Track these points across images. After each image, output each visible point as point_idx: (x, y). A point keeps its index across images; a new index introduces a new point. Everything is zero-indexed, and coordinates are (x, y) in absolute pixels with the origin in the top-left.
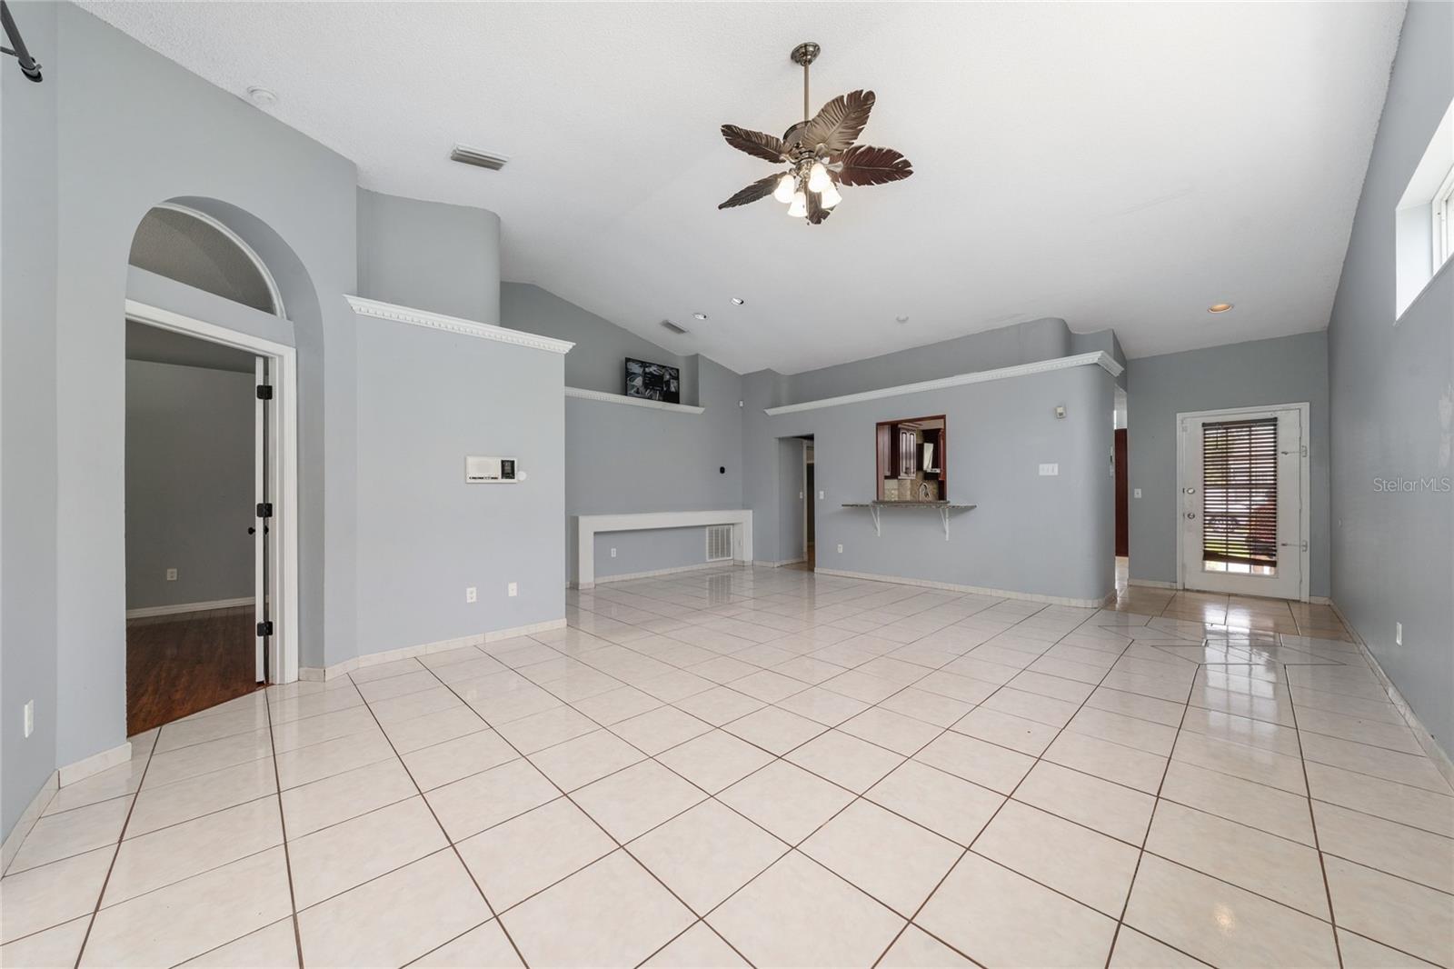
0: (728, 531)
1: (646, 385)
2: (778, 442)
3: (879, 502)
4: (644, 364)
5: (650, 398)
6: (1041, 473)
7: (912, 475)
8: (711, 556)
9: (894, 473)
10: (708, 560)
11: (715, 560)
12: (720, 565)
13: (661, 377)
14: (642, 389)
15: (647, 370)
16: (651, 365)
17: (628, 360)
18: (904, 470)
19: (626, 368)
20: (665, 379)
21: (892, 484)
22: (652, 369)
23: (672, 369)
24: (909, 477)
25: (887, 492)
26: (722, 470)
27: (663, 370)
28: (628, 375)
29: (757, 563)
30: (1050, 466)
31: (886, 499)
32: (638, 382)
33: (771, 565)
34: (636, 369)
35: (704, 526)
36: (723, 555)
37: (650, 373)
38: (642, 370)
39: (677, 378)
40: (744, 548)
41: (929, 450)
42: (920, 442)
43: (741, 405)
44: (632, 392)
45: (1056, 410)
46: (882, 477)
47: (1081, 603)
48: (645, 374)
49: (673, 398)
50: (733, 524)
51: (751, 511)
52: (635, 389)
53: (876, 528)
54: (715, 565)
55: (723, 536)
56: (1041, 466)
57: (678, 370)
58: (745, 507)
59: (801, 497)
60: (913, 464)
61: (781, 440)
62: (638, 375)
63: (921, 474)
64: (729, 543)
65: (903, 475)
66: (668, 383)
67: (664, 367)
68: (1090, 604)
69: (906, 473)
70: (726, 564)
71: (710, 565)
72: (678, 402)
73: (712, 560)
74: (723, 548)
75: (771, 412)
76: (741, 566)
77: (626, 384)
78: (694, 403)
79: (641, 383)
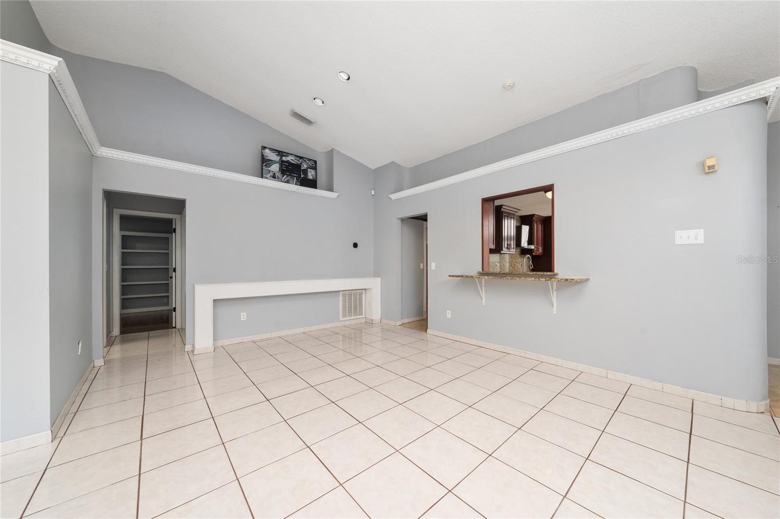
0: (361, 294)
1: (283, 172)
2: (400, 222)
3: (484, 273)
4: (280, 153)
5: (288, 182)
6: (678, 241)
7: (512, 250)
8: (344, 316)
9: (497, 249)
10: (341, 319)
11: (347, 318)
12: (352, 322)
13: (298, 166)
14: (278, 174)
15: (284, 158)
16: (288, 154)
17: (264, 148)
18: (506, 246)
19: (263, 155)
20: (302, 168)
21: (495, 258)
22: (290, 158)
23: (309, 160)
24: (509, 251)
25: (491, 264)
26: (355, 245)
27: (300, 161)
28: (265, 162)
29: (385, 321)
30: (692, 232)
31: (491, 270)
32: (275, 168)
33: (393, 323)
34: (271, 155)
35: (339, 291)
36: (355, 314)
37: (288, 162)
38: (279, 158)
39: (315, 168)
40: (374, 307)
41: (525, 229)
42: (518, 225)
43: (373, 193)
44: (268, 176)
45: (703, 164)
46: (487, 251)
47: (740, 404)
48: (282, 163)
49: (312, 184)
50: (365, 289)
51: (380, 279)
52: (271, 174)
53: (482, 298)
54: (347, 323)
55: (355, 300)
56: (678, 233)
57: (315, 162)
58: (376, 275)
59: (422, 267)
60: (513, 243)
61: (403, 220)
62: (275, 162)
63: (519, 250)
64: (361, 304)
65: (505, 250)
66: (305, 172)
67: (301, 158)
68: (754, 406)
69: (507, 248)
70: (358, 321)
71: (343, 324)
72: (316, 187)
73: (344, 319)
74: (356, 307)
75: (393, 197)
76: (370, 323)
77: (262, 169)
78: (330, 189)
79: (278, 169)
